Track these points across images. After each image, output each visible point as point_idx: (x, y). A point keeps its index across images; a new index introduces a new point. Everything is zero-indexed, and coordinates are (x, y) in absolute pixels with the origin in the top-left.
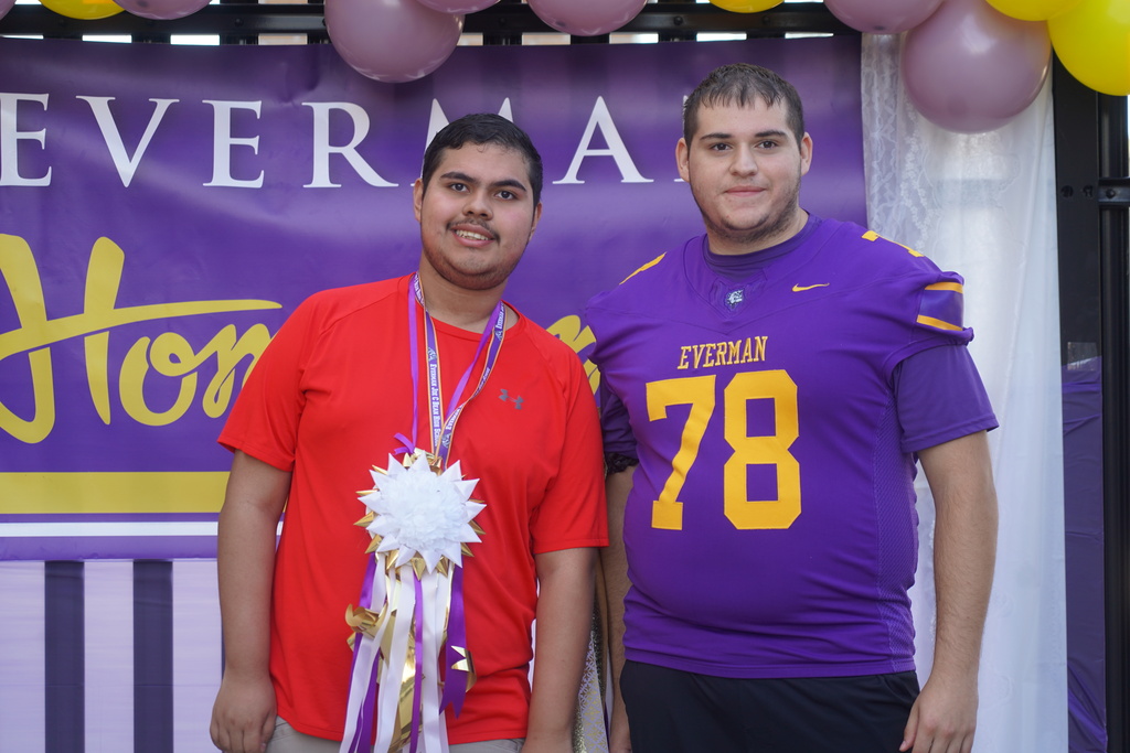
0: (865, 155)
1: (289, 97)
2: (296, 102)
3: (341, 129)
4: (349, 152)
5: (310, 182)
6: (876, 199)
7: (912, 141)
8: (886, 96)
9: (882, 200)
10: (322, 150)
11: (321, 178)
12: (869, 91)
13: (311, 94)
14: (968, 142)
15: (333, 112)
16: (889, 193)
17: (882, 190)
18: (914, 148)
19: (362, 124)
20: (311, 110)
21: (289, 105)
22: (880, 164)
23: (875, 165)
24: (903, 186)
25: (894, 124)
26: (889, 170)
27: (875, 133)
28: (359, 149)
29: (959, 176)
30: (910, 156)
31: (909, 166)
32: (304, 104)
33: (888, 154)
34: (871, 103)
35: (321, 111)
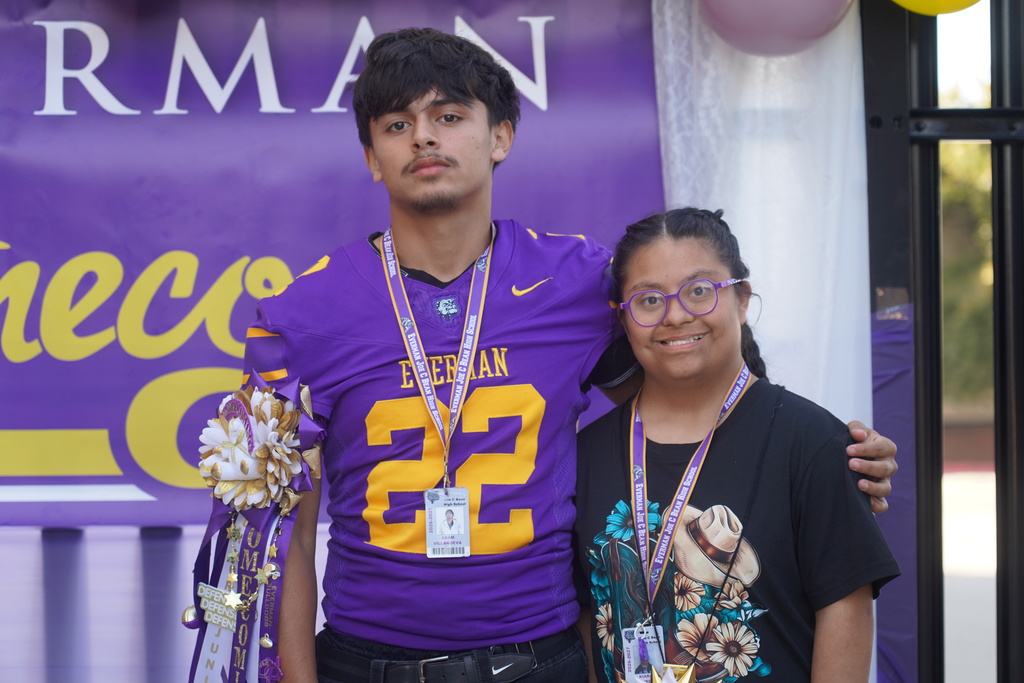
0: (659, 81)
1: (20, 16)
2: (27, 20)
3: (76, 51)
4: (86, 77)
5: (41, 107)
6: (674, 126)
7: (708, 65)
8: (681, 16)
9: (681, 129)
10: (55, 73)
11: (54, 103)
12: (661, 12)
13: (43, 12)
14: (766, 68)
15: (68, 34)
16: (686, 121)
17: (679, 118)
18: (712, 73)
19: (100, 45)
20: (43, 30)
21: (19, 24)
22: (676, 90)
23: (671, 90)
24: (701, 114)
25: (689, 48)
26: (685, 97)
27: (668, 54)
28: (97, 73)
29: (758, 105)
30: (707, 82)
31: (707, 92)
32: (36, 23)
33: (683, 80)
34: (663, 24)
35: (55, 32)
